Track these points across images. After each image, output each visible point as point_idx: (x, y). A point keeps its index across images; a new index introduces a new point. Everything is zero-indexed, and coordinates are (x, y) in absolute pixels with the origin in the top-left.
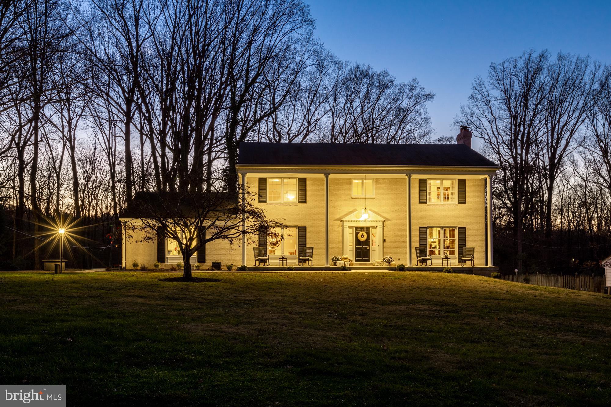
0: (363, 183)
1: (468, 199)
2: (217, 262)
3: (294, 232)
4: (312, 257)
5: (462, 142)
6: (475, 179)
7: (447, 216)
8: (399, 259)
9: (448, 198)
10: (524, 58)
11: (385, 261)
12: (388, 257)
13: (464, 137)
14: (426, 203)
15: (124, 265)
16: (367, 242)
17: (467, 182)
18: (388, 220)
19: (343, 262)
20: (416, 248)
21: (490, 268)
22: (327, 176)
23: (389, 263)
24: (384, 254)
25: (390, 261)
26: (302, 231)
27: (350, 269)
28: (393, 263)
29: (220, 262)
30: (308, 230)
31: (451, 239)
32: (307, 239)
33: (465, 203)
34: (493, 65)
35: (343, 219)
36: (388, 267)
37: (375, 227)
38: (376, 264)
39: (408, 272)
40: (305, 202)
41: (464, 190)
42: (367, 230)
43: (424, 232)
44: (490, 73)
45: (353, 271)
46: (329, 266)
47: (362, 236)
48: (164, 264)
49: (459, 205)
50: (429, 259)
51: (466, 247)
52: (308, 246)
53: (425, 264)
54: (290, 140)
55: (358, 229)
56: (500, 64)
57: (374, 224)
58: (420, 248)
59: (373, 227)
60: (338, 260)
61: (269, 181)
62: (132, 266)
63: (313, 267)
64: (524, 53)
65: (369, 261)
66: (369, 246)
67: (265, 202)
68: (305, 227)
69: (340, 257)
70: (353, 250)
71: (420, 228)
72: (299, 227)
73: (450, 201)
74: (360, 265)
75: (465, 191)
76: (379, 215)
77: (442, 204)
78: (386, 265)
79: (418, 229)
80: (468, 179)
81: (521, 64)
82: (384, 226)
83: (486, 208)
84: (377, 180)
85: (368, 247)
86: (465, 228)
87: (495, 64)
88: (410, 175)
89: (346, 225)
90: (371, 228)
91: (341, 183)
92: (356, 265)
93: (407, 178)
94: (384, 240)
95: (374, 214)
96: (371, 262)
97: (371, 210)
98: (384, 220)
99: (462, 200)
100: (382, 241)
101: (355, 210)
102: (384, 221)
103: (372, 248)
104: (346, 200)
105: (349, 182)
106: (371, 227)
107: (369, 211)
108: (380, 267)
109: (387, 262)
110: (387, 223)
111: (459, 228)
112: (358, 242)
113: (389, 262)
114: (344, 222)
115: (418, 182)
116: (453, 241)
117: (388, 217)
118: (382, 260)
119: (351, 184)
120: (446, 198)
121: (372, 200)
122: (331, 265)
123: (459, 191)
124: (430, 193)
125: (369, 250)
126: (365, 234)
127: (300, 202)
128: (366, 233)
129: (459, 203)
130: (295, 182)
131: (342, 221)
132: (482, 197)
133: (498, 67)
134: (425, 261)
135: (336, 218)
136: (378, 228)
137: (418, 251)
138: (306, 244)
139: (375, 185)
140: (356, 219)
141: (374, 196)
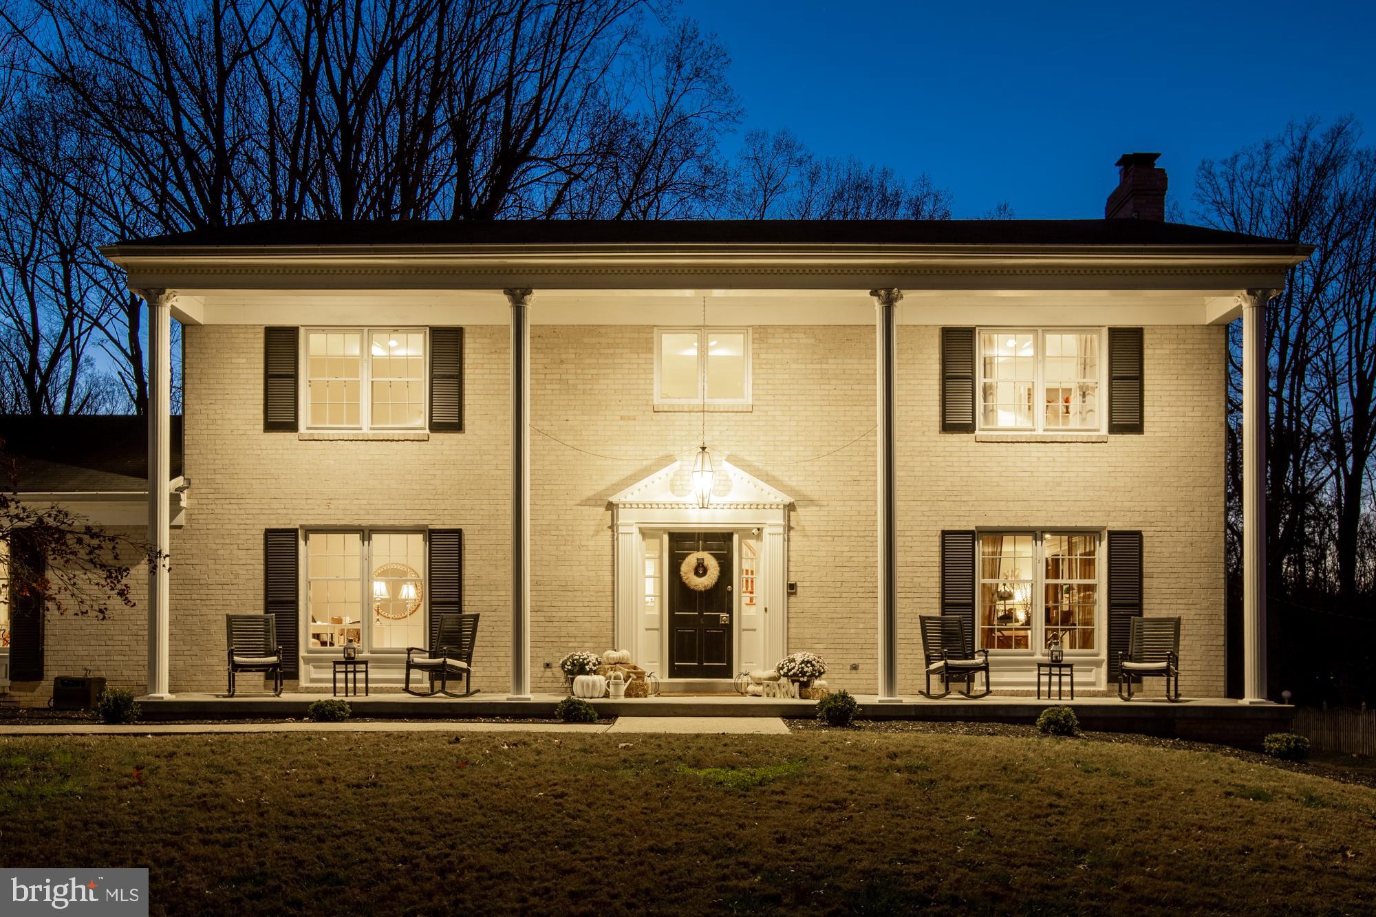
1: (1151, 413)
2: (94, 674)
3: (413, 551)
6: (1185, 327)
7: (1059, 484)
8: (855, 667)
9: (1066, 411)
10: (1288, 142)
11: (786, 675)
12: (799, 657)
13: (1137, 195)
14: (969, 428)
16: (720, 596)
17: (1148, 339)
18: (811, 502)
19: (599, 679)
20: (923, 620)
21: (1252, 708)
22: (518, 298)
23: (804, 685)
24: (790, 644)
25: (804, 674)
26: (446, 551)
27: (608, 713)
28: (817, 683)
29: (103, 674)
30: (469, 545)
31: (1078, 581)
32: (467, 581)
33: (1137, 428)
34: (1206, 166)
35: (614, 499)
36: (798, 701)
37: (754, 534)
38: (751, 688)
40: (457, 426)
41: (1134, 374)
42: (722, 545)
43: (961, 551)
44: (1200, 186)
46: (530, 696)
47: (701, 569)
49: (1113, 437)
50: (978, 668)
51: (1141, 614)
52: (467, 610)
53: (963, 686)
55: (681, 543)
57: (746, 518)
58: (942, 622)
59: (746, 533)
60: (580, 668)
61: (312, 347)
64: (1291, 126)
65: (727, 672)
66: (730, 612)
67: (292, 427)
68: (459, 532)
69: (593, 658)
70: (661, 629)
71: (945, 533)
72: (432, 532)
73: (1074, 421)
74: (689, 690)
75: (1140, 378)
76: (771, 480)
77: (1041, 433)
79: (937, 541)
80: (1154, 326)
81: (1280, 155)
82: (789, 528)
83: (1233, 439)
84: (761, 334)
85: (724, 615)
86: (1138, 534)
87: (1212, 163)
88: (889, 290)
89: (629, 521)
90: (736, 538)
91: (609, 346)
92: (672, 690)
93: (877, 306)
94: (792, 588)
95: (746, 475)
96: (733, 682)
97: (733, 459)
98: (788, 500)
99: (1127, 419)
100: (781, 590)
101: (667, 460)
102: (790, 507)
103: (741, 619)
104: (629, 418)
105: (644, 343)
106: (737, 530)
107: (727, 466)
108: (760, 700)
109: (794, 678)
110: (802, 515)
111: (1111, 534)
112: (681, 595)
113: (803, 678)
114: (622, 512)
115: (936, 343)
116: (1088, 593)
117: (809, 488)
118: (772, 672)
119: (650, 350)
120: (1059, 409)
121: (740, 416)
123: (1112, 379)
124: (987, 390)
125: (729, 627)
126: (712, 563)
127: (435, 427)
128: (717, 556)
129: (1114, 429)
130: (415, 348)
131: (611, 506)
132: (1216, 405)
134: (966, 675)
135: (589, 493)
136: (766, 531)
137: (935, 634)
138: (459, 604)
139: (756, 355)
140: (669, 498)
141: (749, 400)
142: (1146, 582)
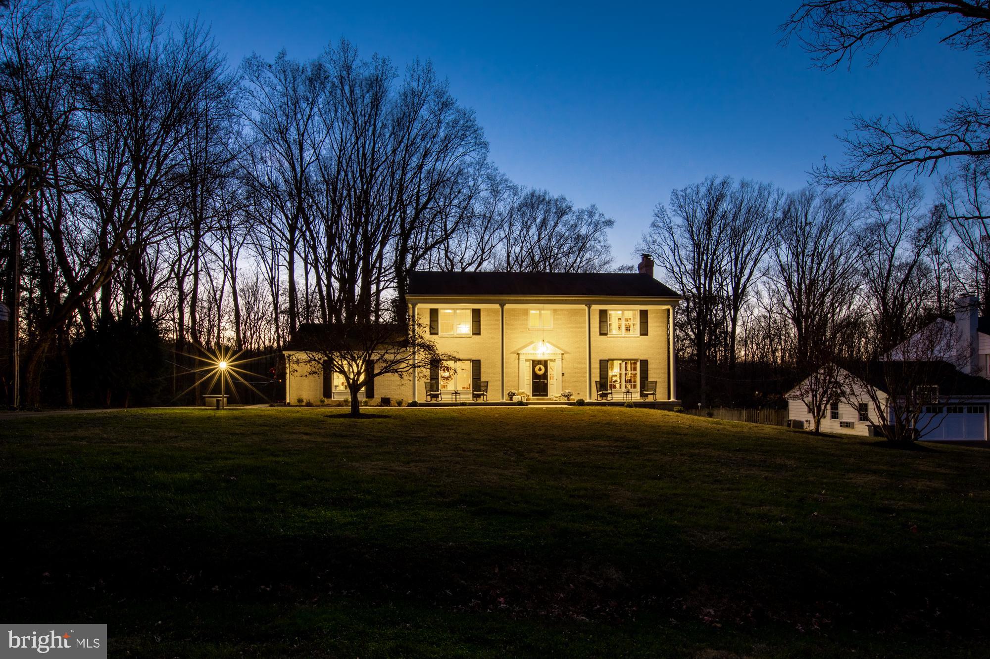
0: (540, 314)
1: (650, 331)
2: (386, 397)
3: (468, 366)
4: (487, 392)
5: (644, 271)
6: (658, 310)
7: (628, 348)
8: (579, 394)
9: (629, 330)
10: (706, 185)
11: (564, 395)
12: (567, 391)
13: (646, 266)
14: (606, 334)
15: (288, 401)
16: (545, 376)
17: (649, 312)
18: (567, 353)
19: (519, 397)
20: (596, 382)
21: (673, 402)
22: (502, 306)
23: (568, 398)
24: (563, 388)
26: (476, 365)
27: (527, 404)
28: (572, 397)
29: (389, 397)
30: (482, 364)
31: (633, 372)
32: (482, 373)
33: (647, 334)
34: (675, 191)
35: (519, 352)
36: (567, 401)
37: (553, 361)
38: (555, 399)
39: (588, 407)
40: (479, 333)
42: (545, 363)
43: (604, 365)
44: (672, 199)
45: (530, 406)
46: (504, 401)
47: (540, 369)
48: (330, 400)
49: (641, 337)
50: (610, 393)
51: (648, 380)
52: (482, 380)
53: (606, 398)
54: (463, 269)
55: (535, 363)
56: (682, 191)
57: (552, 357)
58: (600, 382)
59: (551, 360)
60: (514, 394)
61: (441, 313)
62: (296, 401)
63: (488, 402)
64: (706, 179)
65: (547, 395)
66: (547, 380)
67: (437, 334)
68: (480, 361)
69: (516, 392)
70: (530, 384)
71: (600, 360)
72: (473, 360)
73: (631, 332)
74: (538, 399)
75: (647, 322)
76: (558, 348)
77: (623, 335)
78: (565, 400)
79: (598, 362)
80: (650, 310)
81: (703, 190)
82: (562, 359)
83: (669, 340)
84: (555, 311)
85: (546, 381)
86: (647, 361)
87: (677, 191)
88: (590, 305)
89: (522, 358)
90: (549, 362)
91: (517, 314)
92: (534, 399)
93: (586, 308)
94: (563, 374)
95: (552, 346)
96: (549, 397)
97: (549, 342)
98: (562, 352)
99: (644, 332)
100: (561, 375)
101: (532, 343)
102: (563, 354)
103: (550, 382)
104: (522, 332)
105: (526, 312)
106: (549, 360)
107: (547, 344)
108: (558, 401)
109: (566, 396)
110: (565, 356)
111: (641, 360)
112: (535, 376)
113: (568, 396)
114: (521, 355)
115: (598, 313)
116: (635, 375)
117: (567, 349)
118: (560, 395)
119: (527, 315)
120: (628, 329)
121: (550, 331)
122: (507, 400)
123: (641, 322)
124: (610, 324)
125: (547, 384)
126: (543, 369)
127: (474, 334)
128: (544, 366)
129: (641, 334)
130: (469, 314)
131: (518, 354)
132: (665, 328)
133: (680, 193)
134: (605, 395)
135: (513, 350)
136: (556, 360)
137: (598, 384)
138: (480, 378)
139: (554, 316)
140: (533, 352)
141: (552, 327)
142: (649, 372)
